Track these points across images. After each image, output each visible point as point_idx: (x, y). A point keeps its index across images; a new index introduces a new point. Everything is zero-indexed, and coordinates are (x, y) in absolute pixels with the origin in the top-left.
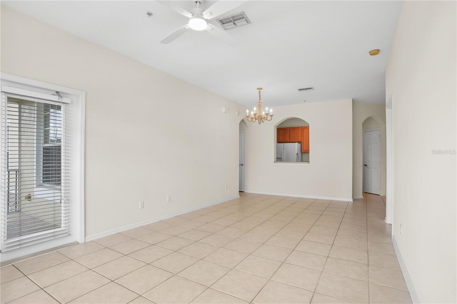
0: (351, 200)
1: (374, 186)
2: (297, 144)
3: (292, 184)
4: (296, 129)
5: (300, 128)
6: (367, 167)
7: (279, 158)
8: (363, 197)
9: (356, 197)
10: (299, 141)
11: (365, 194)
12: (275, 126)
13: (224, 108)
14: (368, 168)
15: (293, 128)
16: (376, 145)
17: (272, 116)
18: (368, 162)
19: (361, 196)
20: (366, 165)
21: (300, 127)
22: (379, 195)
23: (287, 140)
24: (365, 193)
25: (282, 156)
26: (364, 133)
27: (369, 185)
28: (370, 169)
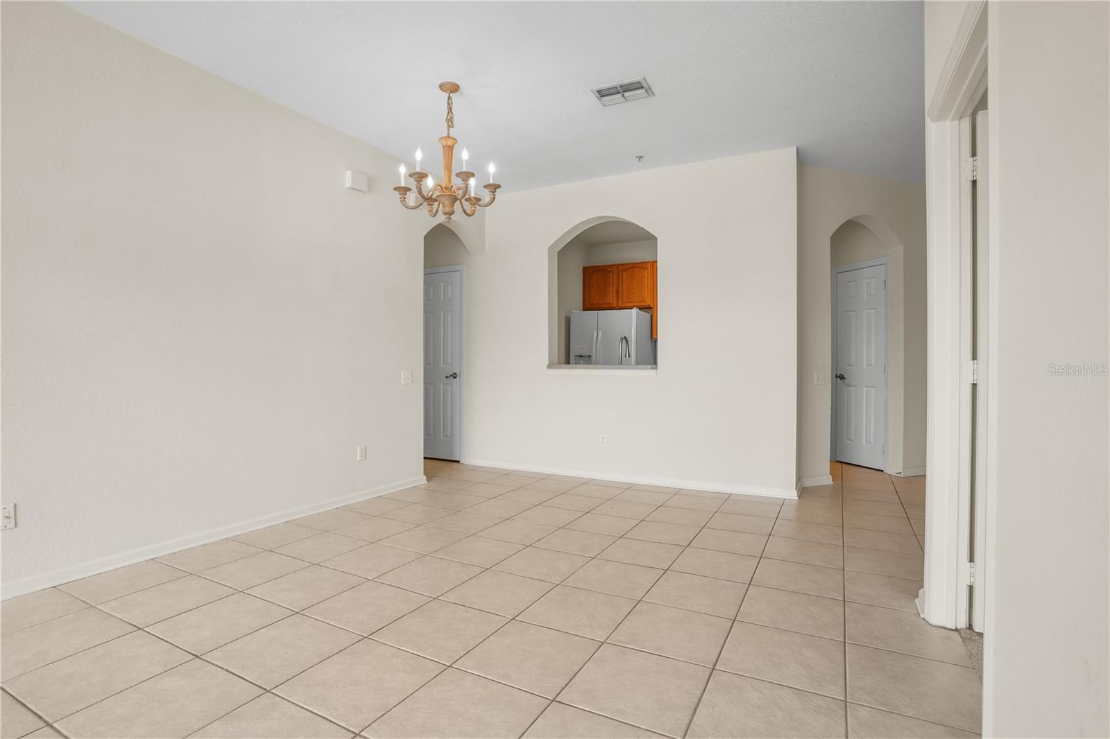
0: (793, 495)
1: (866, 442)
2: (634, 311)
3: (603, 438)
4: (636, 267)
5: (649, 266)
6: (844, 383)
7: (585, 356)
8: (833, 480)
9: (808, 483)
10: (645, 304)
11: (840, 465)
12: (551, 249)
13: (349, 174)
14: (849, 385)
15: (627, 267)
16: (873, 311)
17: (494, 188)
18: (849, 365)
19: (822, 476)
20: (842, 377)
21: (649, 262)
22: (882, 471)
23: (610, 303)
24: (839, 463)
25: (592, 350)
26: (837, 276)
27: (851, 440)
28: (853, 388)
